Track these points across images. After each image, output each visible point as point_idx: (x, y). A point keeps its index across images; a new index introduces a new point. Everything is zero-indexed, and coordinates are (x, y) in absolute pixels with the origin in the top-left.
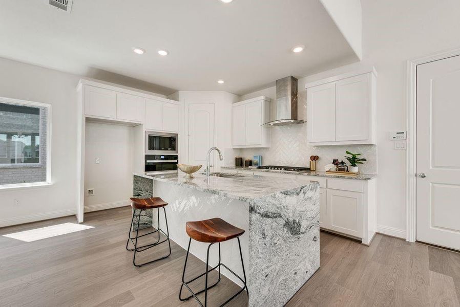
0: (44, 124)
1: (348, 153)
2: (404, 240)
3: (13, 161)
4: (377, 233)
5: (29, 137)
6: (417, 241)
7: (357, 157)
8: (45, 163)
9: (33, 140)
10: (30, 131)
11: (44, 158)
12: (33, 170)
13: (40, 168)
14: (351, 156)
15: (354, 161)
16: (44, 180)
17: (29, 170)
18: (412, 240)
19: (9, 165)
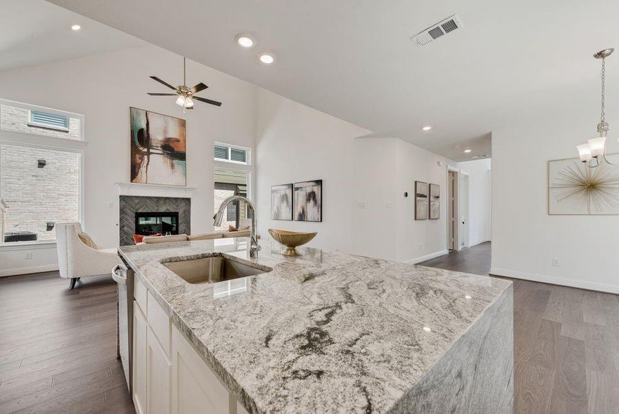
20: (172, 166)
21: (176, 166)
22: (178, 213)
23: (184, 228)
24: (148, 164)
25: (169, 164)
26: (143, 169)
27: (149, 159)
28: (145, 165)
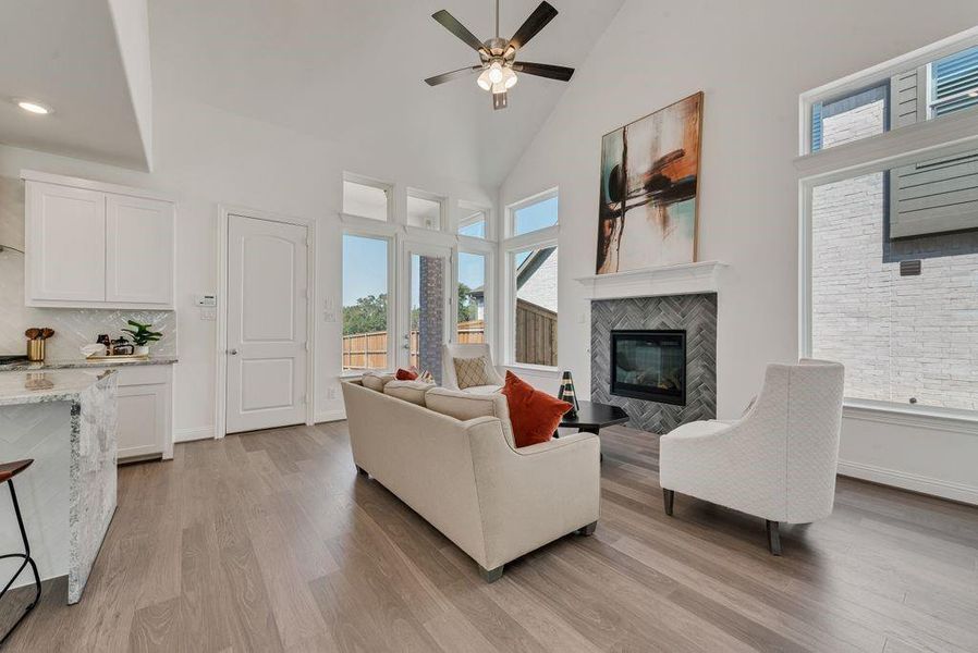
1: (130, 323)
2: (212, 439)
4: (176, 444)
6: (227, 435)
7: (147, 329)
14: (136, 329)
15: (143, 336)
18: (220, 435)
20: (665, 221)
21: (673, 220)
22: (684, 332)
23: (701, 370)
24: (621, 233)
25: (658, 219)
26: (613, 245)
27: (623, 222)
28: (616, 237)
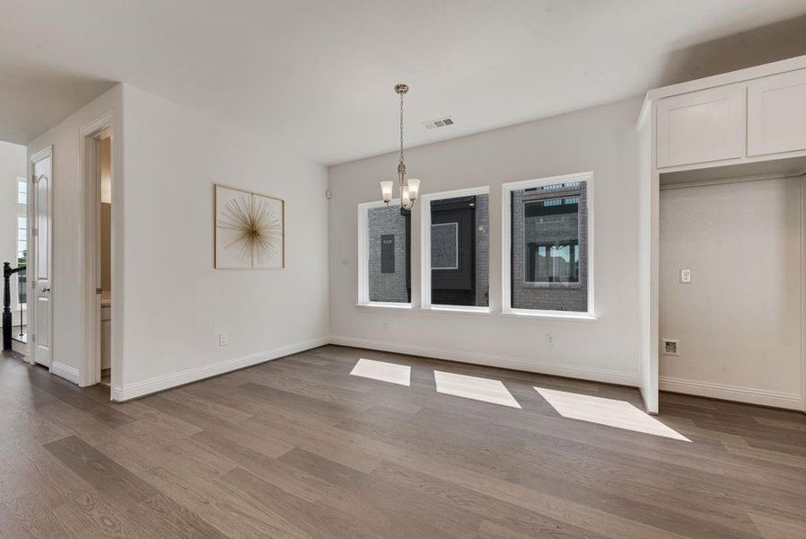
0: (585, 222)
3: (551, 279)
5: (568, 247)
8: (585, 282)
9: (572, 252)
10: (567, 238)
11: (585, 275)
12: (572, 292)
13: (580, 290)
16: (585, 309)
17: (567, 292)
19: (547, 284)
